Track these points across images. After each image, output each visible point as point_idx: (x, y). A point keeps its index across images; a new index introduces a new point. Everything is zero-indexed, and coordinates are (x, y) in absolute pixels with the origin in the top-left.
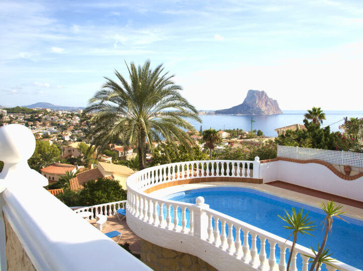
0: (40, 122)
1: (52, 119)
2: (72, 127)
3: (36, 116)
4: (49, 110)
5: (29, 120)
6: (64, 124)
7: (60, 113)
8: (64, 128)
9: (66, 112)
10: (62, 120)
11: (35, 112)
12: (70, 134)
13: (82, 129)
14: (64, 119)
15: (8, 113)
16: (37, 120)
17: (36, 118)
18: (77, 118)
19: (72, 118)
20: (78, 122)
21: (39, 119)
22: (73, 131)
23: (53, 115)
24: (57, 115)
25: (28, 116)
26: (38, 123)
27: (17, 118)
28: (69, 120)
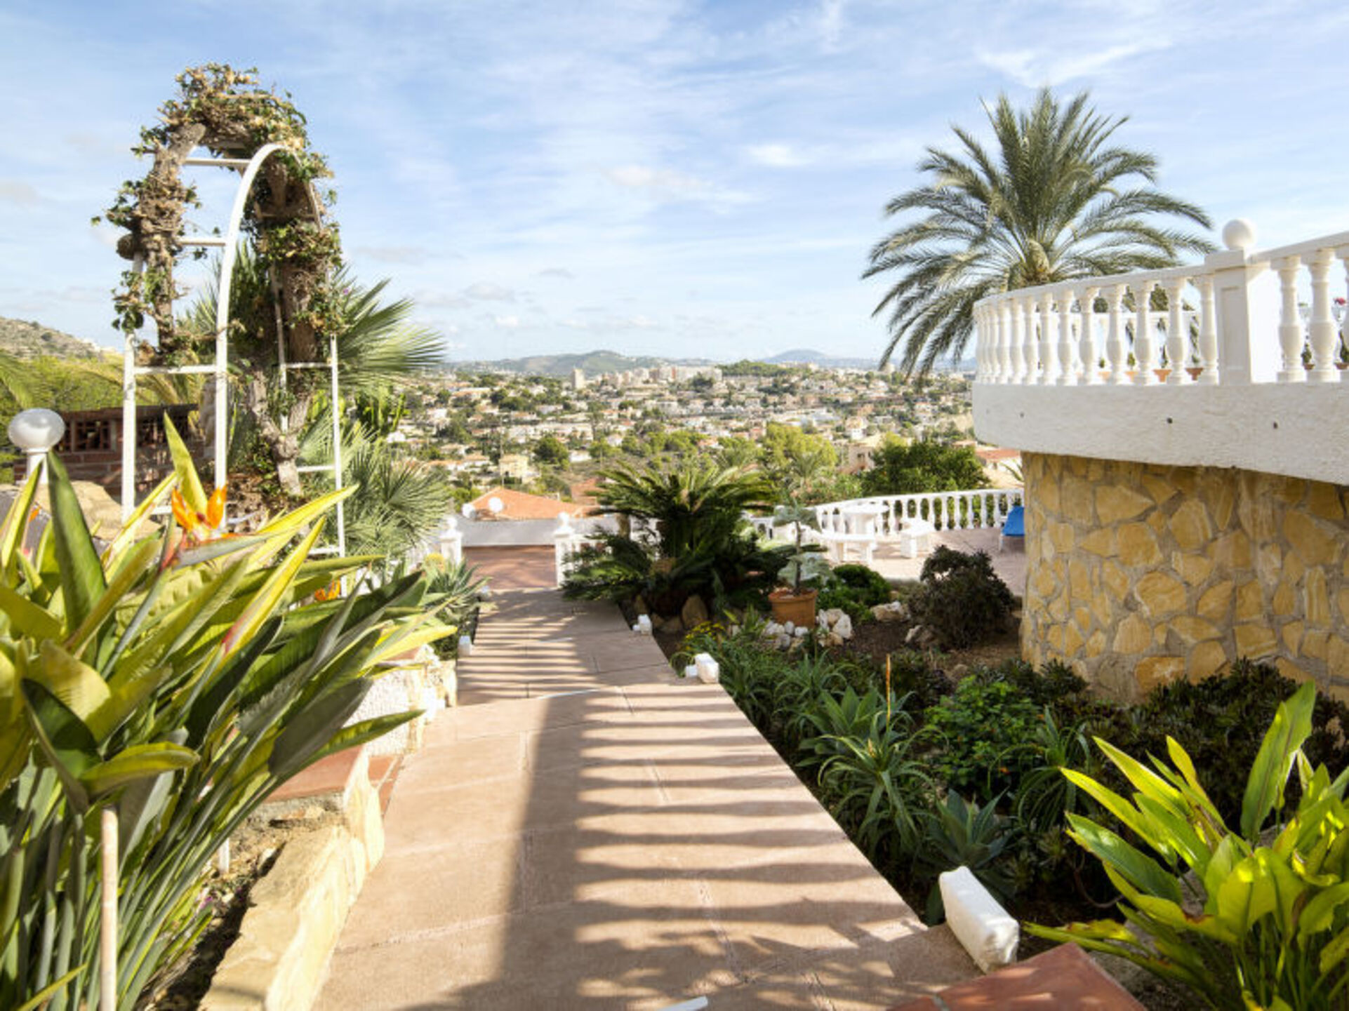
0: (793, 394)
1: (822, 388)
2: (869, 408)
3: (784, 382)
4: (813, 367)
5: (770, 392)
6: (849, 400)
7: (841, 374)
8: (849, 410)
9: (856, 371)
10: (844, 389)
11: (782, 372)
12: (863, 424)
13: (892, 414)
14: (851, 388)
15: (725, 375)
16: (786, 390)
17: (786, 385)
18: (882, 384)
19: (867, 385)
20: (883, 395)
21: (791, 390)
22: (870, 417)
23: (823, 379)
24: (834, 378)
25: (767, 382)
26: (789, 399)
27: (743, 387)
28: (862, 389)
